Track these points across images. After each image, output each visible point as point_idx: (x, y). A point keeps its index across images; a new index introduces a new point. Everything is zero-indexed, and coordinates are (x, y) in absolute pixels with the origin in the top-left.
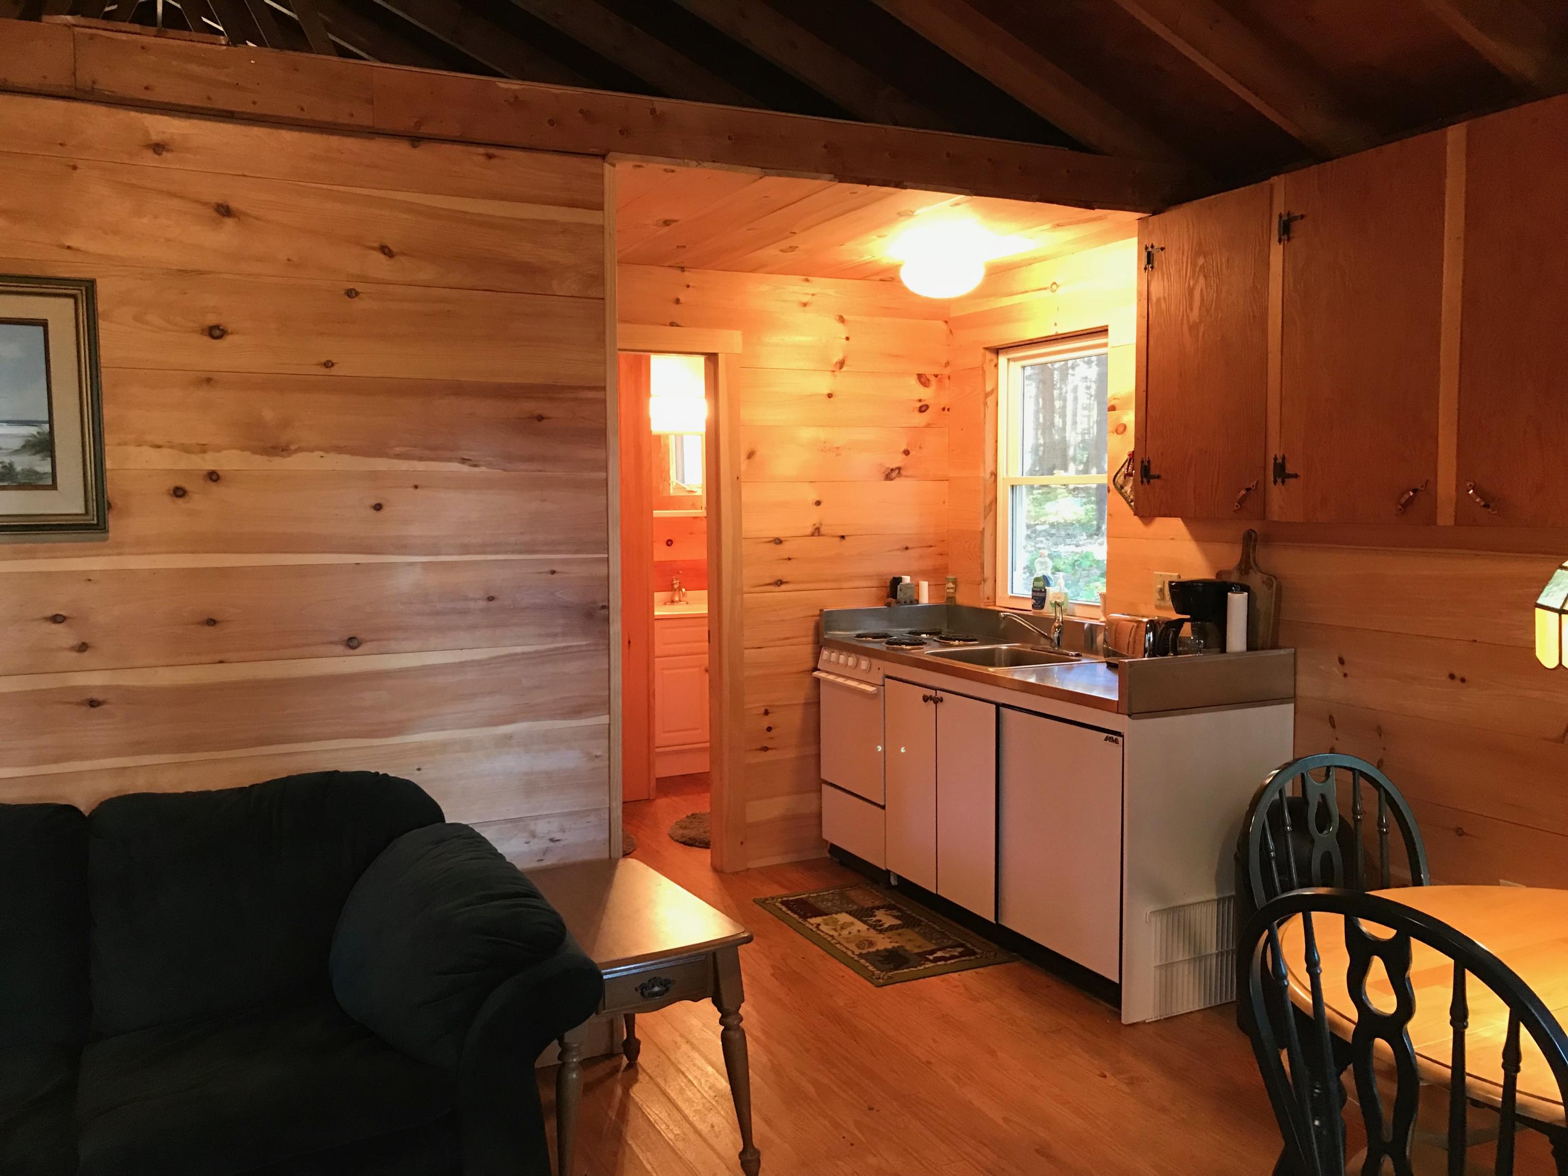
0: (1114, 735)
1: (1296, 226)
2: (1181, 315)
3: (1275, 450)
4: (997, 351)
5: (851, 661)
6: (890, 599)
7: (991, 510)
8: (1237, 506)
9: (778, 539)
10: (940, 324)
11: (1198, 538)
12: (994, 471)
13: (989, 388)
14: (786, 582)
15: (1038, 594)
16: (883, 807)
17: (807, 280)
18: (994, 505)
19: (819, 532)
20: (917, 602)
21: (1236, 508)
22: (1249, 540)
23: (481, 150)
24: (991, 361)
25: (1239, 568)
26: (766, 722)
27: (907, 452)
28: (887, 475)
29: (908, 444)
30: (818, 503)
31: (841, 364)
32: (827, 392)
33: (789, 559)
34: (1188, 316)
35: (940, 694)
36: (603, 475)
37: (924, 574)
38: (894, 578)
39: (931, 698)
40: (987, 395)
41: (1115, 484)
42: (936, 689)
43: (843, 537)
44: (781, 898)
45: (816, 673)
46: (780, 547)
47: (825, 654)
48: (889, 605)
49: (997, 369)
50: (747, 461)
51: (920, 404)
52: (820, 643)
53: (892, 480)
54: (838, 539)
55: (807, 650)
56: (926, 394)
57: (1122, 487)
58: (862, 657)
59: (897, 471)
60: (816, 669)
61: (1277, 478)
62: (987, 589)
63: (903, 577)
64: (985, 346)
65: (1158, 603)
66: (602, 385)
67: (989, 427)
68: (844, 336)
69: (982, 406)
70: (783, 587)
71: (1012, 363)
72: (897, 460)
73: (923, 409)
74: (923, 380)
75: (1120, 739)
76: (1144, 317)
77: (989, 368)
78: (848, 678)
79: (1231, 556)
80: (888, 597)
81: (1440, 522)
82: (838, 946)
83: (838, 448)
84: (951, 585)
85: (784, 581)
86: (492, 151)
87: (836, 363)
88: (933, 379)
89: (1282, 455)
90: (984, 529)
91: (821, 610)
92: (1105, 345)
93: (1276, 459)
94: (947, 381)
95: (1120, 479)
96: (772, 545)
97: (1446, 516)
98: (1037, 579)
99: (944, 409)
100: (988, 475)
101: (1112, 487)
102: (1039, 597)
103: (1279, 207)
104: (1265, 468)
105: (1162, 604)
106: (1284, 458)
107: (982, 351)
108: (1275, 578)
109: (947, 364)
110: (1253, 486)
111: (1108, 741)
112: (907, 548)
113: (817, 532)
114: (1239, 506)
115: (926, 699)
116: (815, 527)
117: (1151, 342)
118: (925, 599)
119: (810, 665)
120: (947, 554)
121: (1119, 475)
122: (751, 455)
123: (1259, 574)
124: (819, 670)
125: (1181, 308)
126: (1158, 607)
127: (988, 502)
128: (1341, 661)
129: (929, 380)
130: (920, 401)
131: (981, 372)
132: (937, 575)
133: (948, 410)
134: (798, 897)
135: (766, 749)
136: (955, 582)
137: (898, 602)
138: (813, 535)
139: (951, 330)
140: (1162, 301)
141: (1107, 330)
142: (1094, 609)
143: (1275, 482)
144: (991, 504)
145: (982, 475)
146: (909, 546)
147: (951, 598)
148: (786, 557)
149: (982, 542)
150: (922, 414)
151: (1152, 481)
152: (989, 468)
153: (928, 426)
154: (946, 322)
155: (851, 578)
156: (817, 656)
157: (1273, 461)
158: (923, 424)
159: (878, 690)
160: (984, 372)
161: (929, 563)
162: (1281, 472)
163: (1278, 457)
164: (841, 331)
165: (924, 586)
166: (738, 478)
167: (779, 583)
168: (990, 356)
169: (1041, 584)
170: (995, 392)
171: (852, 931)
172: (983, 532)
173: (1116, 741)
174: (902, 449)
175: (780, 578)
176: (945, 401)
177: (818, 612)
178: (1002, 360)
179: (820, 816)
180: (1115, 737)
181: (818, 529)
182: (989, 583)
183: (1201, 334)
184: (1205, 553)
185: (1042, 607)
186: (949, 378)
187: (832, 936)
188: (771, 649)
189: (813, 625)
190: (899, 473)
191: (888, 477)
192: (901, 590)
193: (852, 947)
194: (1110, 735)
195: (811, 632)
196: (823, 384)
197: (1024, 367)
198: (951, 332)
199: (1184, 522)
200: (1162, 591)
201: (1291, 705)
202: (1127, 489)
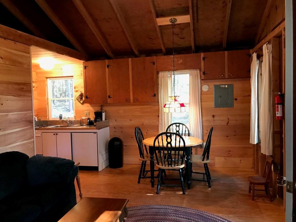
1: (109, 66)
3: (108, 94)
4: (47, 78)
8: (103, 102)
11: (92, 106)
15: (60, 117)
18: (48, 103)
22: (102, 106)
23: (14, 42)
25: (101, 110)
35: (56, 133)
36: (31, 98)
40: (46, 85)
41: (77, 99)
56: (34, 84)
62: (48, 117)
64: (44, 77)
66: (30, 83)
71: (50, 80)
75: (96, 133)
77: (46, 80)
79: (98, 108)
81: (131, 102)
84: (40, 117)
86: (15, 42)
88: (35, 82)
90: (47, 107)
92: (72, 78)
97: (132, 101)
99: (37, 87)
103: (107, 64)
104: (107, 96)
106: (110, 95)
108: (106, 110)
109: (36, 80)
110: (105, 99)
115: (54, 134)
117: (86, 79)
118: (36, 120)
120: (39, 112)
128: (116, 120)
141: (73, 76)
147: (40, 120)
152: (47, 97)
153: (34, 90)
154: (36, 72)
162: (109, 97)
165: (36, 118)
169: (61, 115)
178: (48, 79)
184: (93, 108)
185: (62, 119)
186: (37, 82)
194: (94, 133)
197: (52, 81)
198: (37, 74)
200: (86, 114)
201: (109, 127)
202: (79, 100)
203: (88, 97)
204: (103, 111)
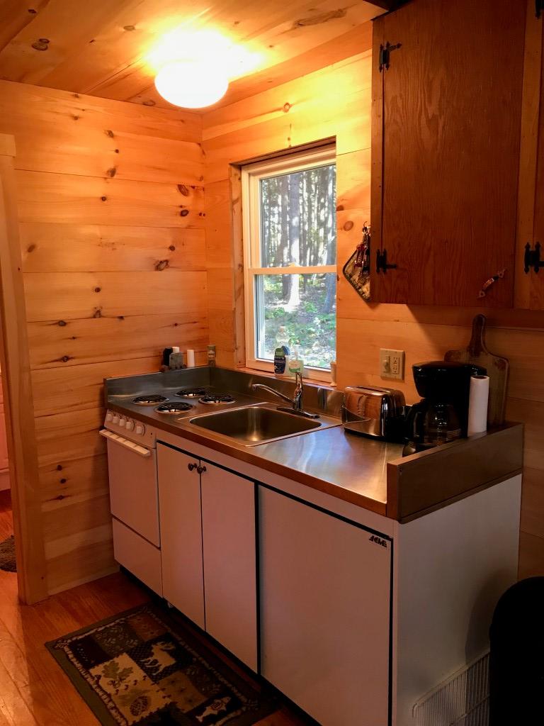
0: (380, 538)
2: (418, 109)
4: (240, 166)
5: (129, 425)
6: (164, 366)
7: (240, 294)
8: (482, 294)
9: (62, 321)
10: (194, 146)
11: (421, 320)
12: (241, 263)
13: (235, 196)
14: (72, 358)
15: (280, 362)
16: (159, 548)
17: (77, 96)
18: (242, 289)
19: (100, 314)
20: (186, 366)
21: (480, 296)
22: (479, 326)
24: (236, 175)
25: (469, 349)
26: (60, 475)
27: (172, 248)
28: (157, 266)
29: (173, 242)
30: (98, 290)
31: (113, 172)
32: (101, 195)
33: (74, 338)
34: (426, 109)
35: (203, 464)
37: (191, 344)
38: (166, 349)
39: (195, 466)
40: (234, 202)
41: (344, 274)
42: (200, 458)
43: (121, 318)
44: (71, 638)
45: (101, 432)
46: (65, 328)
47: (109, 416)
48: (162, 370)
49: (241, 182)
50: (27, 254)
51: (181, 210)
52: (105, 406)
53: (161, 270)
54: (117, 319)
55: (94, 413)
56: (186, 201)
57: (351, 276)
58: (138, 422)
59: (165, 264)
60: (102, 428)
61: (529, 267)
62: (239, 354)
63: (174, 348)
64: (231, 162)
65: (384, 375)
67: (236, 228)
68: (115, 149)
69: (230, 212)
70: (69, 362)
71: (252, 178)
72: (164, 254)
73: (184, 213)
74: (182, 189)
75: (388, 543)
76: (379, 116)
77: (234, 180)
78: (127, 439)
79: (458, 338)
80: (162, 364)
82: (113, 712)
83: (113, 243)
84: (211, 352)
85: (70, 356)
87: (108, 172)
88: (191, 189)
89: (535, 244)
90: (235, 309)
91: (105, 380)
92: (334, 156)
93: (528, 247)
94: (201, 192)
95: (349, 270)
96: (56, 327)
98: (278, 350)
99: (200, 214)
100: (237, 267)
101: (341, 276)
102: (280, 363)
104: (514, 256)
105: (388, 375)
106: (538, 246)
107: (229, 166)
108: (507, 360)
109: (202, 178)
110: (501, 275)
111: (374, 542)
112: (176, 325)
113: (98, 314)
114: (484, 295)
115: (191, 467)
116: (96, 310)
117: (387, 140)
118: (192, 363)
119: (98, 424)
120: (208, 328)
121: (348, 266)
122: (31, 249)
123: (490, 357)
124: (106, 428)
125: (419, 104)
126: (384, 378)
127: (237, 287)
129: (187, 190)
130: (181, 207)
131: (228, 184)
132: (201, 344)
133: (204, 215)
134: (86, 634)
135: (61, 498)
136: (214, 349)
137: (170, 368)
138: (94, 317)
139: (203, 151)
140: (399, 98)
141: (335, 142)
142: (327, 375)
143: (527, 270)
144: (240, 289)
145: (232, 266)
146: (178, 322)
147: (212, 362)
148: (71, 337)
149: (234, 317)
150: (184, 218)
151: (387, 270)
152: (238, 261)
153: (189, 227)
154: (199, 144)
155: (132, 350)
156: (103, 416)
157: (525, 250)
158: (185, 226)
159: (151, 453)
160: (231, 183)
161: (194, 335)
162: (533, 260)
163: (531, 244)
164: (111, 144)
165: (191, 353)
166: (19, 269)
167: (66, 359)
168: (234, 171)
169: (281, 354)
170: (240, 200)
171: (129, 684)
172: (234, 312)
173: (383, 544)
174: (168, 246)
175: (67, 355)
176: (201, 207)
177: (102, 381)
178: (245, 175)
179: (111, 542)
180: (382, 539)
181: (99, 312)
182: (241, 350)
183: (440, 129)
184: (429, 334)
185: (283, 372)
186: (204, 189)
187: (109, 695)
188: (62, 415)
189: (98, 392)
190: (167, 264)
191: (158, 268)
192: (172, 358)
193: (126, 711)
194: (376, 536)
195: (97, 397)
196: (97, 189)
197: (261, 180)
198: (204, 153)
199: (409, 307)
200: (388, 365)
201: (519, 477)
202: (356, 277)
203: (390, 261)
204: (486, 361)
